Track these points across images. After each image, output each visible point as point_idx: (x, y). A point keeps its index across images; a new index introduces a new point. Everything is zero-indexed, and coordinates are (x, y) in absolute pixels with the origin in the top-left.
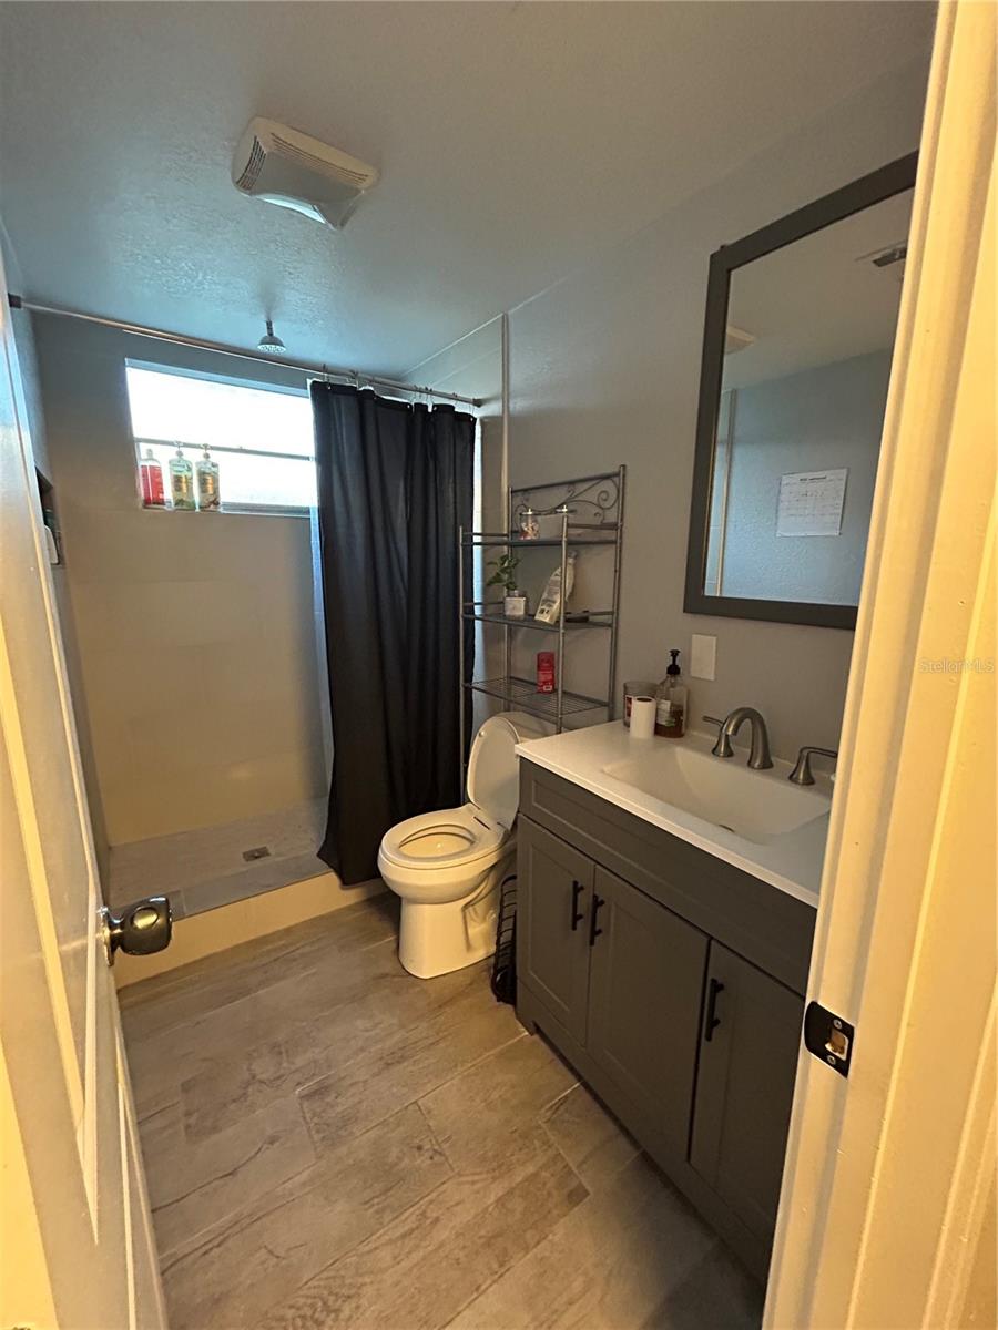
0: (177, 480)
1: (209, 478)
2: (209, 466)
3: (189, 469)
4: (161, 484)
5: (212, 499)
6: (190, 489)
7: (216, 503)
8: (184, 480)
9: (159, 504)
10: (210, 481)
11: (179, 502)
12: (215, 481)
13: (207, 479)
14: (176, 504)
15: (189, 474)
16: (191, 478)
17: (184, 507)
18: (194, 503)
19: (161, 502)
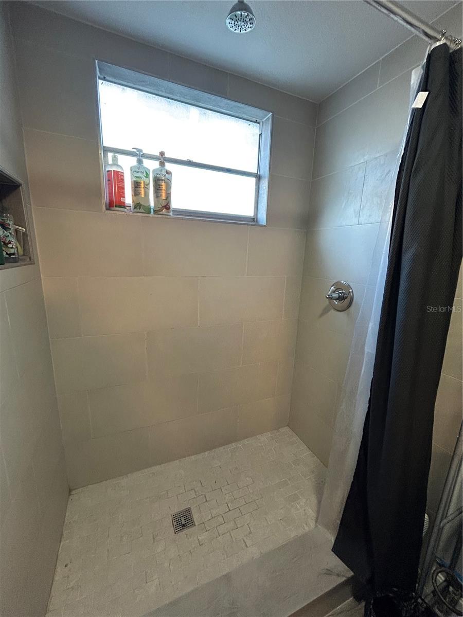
0: (136, 186)
1: (163, 184)
2: (164, 173)
3: (147, 176)
4: (123, 188)
5: (164, 203)
6: (147, 194)
7: (167, 207)
8: (142, 185)
9: (120, 207)
10: (164, 187)
11: (137, 206)
12: (169, 187)
13: (162, 184)
14: (135, 208)
15: (147, 180)
16: (148, 184)
17: (142, 210)
18: (149, 206)
19: (122, 205)
